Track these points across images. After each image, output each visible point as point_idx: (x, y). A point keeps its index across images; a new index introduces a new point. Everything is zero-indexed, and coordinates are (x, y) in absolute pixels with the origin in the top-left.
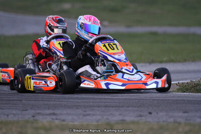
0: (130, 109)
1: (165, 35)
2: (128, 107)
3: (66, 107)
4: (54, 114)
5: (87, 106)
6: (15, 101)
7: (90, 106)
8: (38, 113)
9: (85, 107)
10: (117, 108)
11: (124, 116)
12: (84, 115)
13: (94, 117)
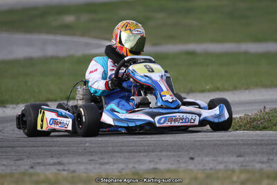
0: (164, 153)
2: (161, 151)
4: (60, 163)
5: (105, 152)
6: (5, 149)
7: (109, 152)
8: (38, 163)
9: (101, 153)
10: (145, 154)
11: (156, 163)
12: (101, 164)
13: (115, 166)
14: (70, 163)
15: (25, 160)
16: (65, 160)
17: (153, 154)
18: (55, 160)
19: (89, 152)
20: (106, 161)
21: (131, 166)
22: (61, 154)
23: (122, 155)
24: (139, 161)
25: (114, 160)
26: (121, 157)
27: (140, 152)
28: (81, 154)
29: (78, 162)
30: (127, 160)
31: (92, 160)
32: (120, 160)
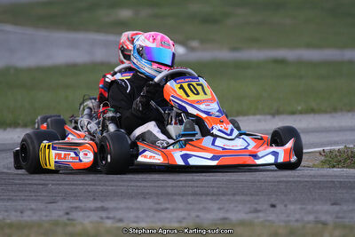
0: (238, 198)
1: (300, 63)
2: (234, 195)
3: (124, 195)
4: (103, 209)
5: (162, 194)
6: (35, 186)
7: (167, 194)
8: (76, 208)
9: (157, 195)
10: (214, 198)
11: (227, 211)
12: (157, 211)
13: (174, 214)
14: (116, 209)
15: (59, 204)
16: (110, 204)
17: (223, 198)
18: (99, 204)
19: (143, 193)
20: (162, 206)
21: (194, 214)
22: (105, 196)
23: (184, 198)
24: (205, 208)
25: (173, 205)
26: (182, 202)
27: (207, 195)
28: (131, 197)
29: (127, 208)
30: (190, 207)
32: (181, 205)
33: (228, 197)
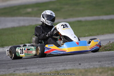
0: (68, 63)
4: (26, 69)
6: (4, 64)
8: (17, 70)
10: (61, 63)
11: (65, 67)
12: (43, 68)
13: (49, 69)
14: (30, 69)
15: (12, 69)
16: (28, 68)
17: (64, 63)
18: (24, 68)
19: (38, 64)
20: (45, 67)
21: (55, 69)
22: (26, 65)
23: (51, 64)
24: (58, 66)
25: (48, 66)
26: (51, 65)
27: (59, 62)
28: (35, 65)
29: (33, 68)
30: (53, 66)
31: (39, 67)
32: (50, 66)
33: (65, 63)
